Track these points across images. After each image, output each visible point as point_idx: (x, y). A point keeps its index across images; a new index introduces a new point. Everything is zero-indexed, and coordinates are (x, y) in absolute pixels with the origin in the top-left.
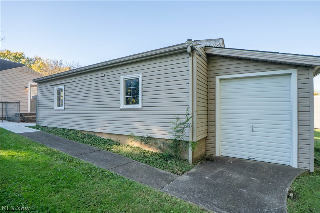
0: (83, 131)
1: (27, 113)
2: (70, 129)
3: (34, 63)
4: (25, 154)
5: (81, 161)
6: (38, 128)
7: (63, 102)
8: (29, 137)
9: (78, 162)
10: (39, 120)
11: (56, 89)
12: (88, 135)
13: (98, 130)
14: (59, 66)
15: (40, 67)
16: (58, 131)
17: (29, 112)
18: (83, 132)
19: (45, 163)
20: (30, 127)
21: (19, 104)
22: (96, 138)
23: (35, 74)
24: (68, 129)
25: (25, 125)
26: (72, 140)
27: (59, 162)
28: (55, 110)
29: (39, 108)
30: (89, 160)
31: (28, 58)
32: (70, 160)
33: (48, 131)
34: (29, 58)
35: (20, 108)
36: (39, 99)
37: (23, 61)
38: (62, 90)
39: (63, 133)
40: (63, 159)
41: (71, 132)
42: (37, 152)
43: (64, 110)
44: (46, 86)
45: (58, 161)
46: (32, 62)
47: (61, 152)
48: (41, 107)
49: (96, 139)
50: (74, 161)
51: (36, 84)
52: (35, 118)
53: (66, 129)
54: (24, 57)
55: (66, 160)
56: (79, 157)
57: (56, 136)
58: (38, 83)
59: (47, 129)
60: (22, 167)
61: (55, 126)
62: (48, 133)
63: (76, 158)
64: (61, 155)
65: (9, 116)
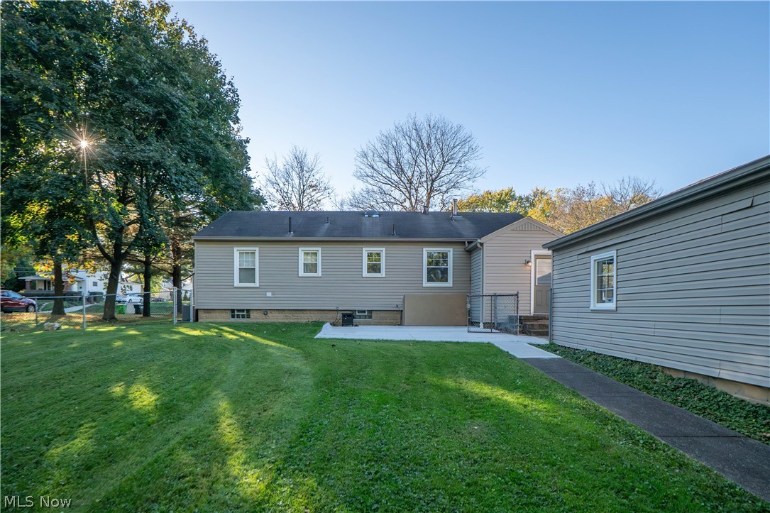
0: (669, 368)
1: (529, 315)
2: (632, 361)
3: (532, 205)
4: (545, 406)
5: (683, 456)
6: (556, 351)
7: (613, 290)
8: (542, 369)
9: (673, 455)
10: (555, 333)
11: (595, 260)
12: (687, 384)
13: (722, 371)
14: (587, 199)
15: (543, 211)
16: (600, 360)
17: (532, 314)
18: (668, 373)
19: (589, 437)
20: (538, 346)
21: (518, 298)
22: (715, 394)
23: (543, 230)
24: (625, 360)
25: (529, 342)
26: (640, 389)
27: (621, 443)
28: (592, 310)
29: (555, 305)
30: (706, 460)
31: (520, 198)
32: (650, 446)
33: (578, 360)
34: (523, 197)
35: (519, 305)
36: (555, 286)
37: (512, 207)
38: (610, 262)
39: (613, 367)
40: (630, 436)
41: (636, 368)
42: (566, 406)
43: (616, 311)
44: (572, 256)
45: (620, 441)
46: (528, 205)
47: (621, 417)
48: (560, 304)
49: (715, 397)
50: (660, 449)
51: (550, 252)
52: (546, 326)
53: (618, 358)
54: (513, 198)
55: (639, 441)
56: (673, 443)
57: (599, 374)
58: (553, 251)
59: (574, 354)
60: (547, 435)
61: (592, 349)
62: (578, 365)
63: (663, 442)
64: (623, 427)
65: (499, 321)
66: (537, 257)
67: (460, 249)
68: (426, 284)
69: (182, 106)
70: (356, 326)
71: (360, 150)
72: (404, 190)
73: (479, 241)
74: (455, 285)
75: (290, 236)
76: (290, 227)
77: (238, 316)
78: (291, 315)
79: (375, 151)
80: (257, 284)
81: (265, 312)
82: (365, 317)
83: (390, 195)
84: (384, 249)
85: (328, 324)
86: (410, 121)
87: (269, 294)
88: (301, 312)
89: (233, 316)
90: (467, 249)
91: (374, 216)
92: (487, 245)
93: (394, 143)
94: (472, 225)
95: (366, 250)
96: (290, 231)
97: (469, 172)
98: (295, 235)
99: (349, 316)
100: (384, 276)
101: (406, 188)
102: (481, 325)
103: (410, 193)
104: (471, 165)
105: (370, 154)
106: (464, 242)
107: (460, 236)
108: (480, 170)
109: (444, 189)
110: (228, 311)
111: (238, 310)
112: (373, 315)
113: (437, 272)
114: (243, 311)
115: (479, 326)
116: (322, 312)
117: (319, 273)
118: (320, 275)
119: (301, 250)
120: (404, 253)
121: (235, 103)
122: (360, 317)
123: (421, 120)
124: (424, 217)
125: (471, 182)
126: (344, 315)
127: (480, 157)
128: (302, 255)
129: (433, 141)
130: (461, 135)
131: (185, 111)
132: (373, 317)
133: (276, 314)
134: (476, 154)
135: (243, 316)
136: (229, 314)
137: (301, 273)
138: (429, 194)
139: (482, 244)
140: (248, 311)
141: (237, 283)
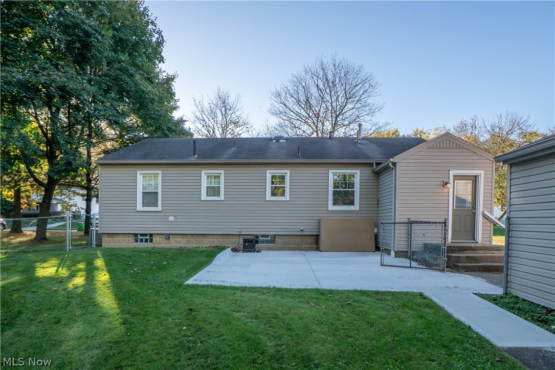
17: (450, 241)
21: (445, 226)
23: (464, 147)
58: (511, 165)
65: (413, 250)
66: (457, 177)
67: (367, 171)
68: (331, 207)
69: (94, 34)
70: (258, 252)
71: (274, 91)
72: (312, 125)
73: (392, 160)
74: (362, 209)
75: (193, 159)
76: (194, 151)
77: (142, 240)
78: (193, 240)
79: (287, 91)
80: (159, 208)
81: (168, 236)
82: (267, 242)
83: (300, 129)
84: (288, 172)
85: (229, 249)
86: (318, 62)
87: (171, 218)
88: (203, 236)
89: (137, 241)
90: (375, 171)
91: (281, 141)
92: (401, 165)
93: (304, 84)
94: (377, 148)
95: (269, 173)
96: (194, 154)
97: (368, 108)
98: (199, 158)
99: (250, 241)
100: (288, 199)
101: (314, 123)
102: (393, 253)
103: (317, 128)
104: (370, 101)
105: (283, 94)
106: (372, 164)
107: (368, 157)
108: (379, 105)
109: (346, 123)
110: (131, 236)
111: (142, 235)
112: (276, 240)
113: (343, 195)
114: (146, 235)
115: (390, 254)
116: (224, 237)
117: (222, 197)
118: (223, 199)
119: (204, 173)
120: (309, 174)
121: (160, 43)
122: (263, 242)
123: (328, 61)
124: (330, 141)
125: (370, 116)
126: (245, 241)
127: (379, 93)
128: (205, 177)
129: (337, 80)
130: (362, 76)
131: (97, 39)
132: (276, 242)
133: (179, 239)
134: (375, 92)
135: (146, 240)
136: (132, 239)
137: (204, 196)
138: (333, 127)
139: (394, 164)
140: (151, 235)
141: (140, 207)
